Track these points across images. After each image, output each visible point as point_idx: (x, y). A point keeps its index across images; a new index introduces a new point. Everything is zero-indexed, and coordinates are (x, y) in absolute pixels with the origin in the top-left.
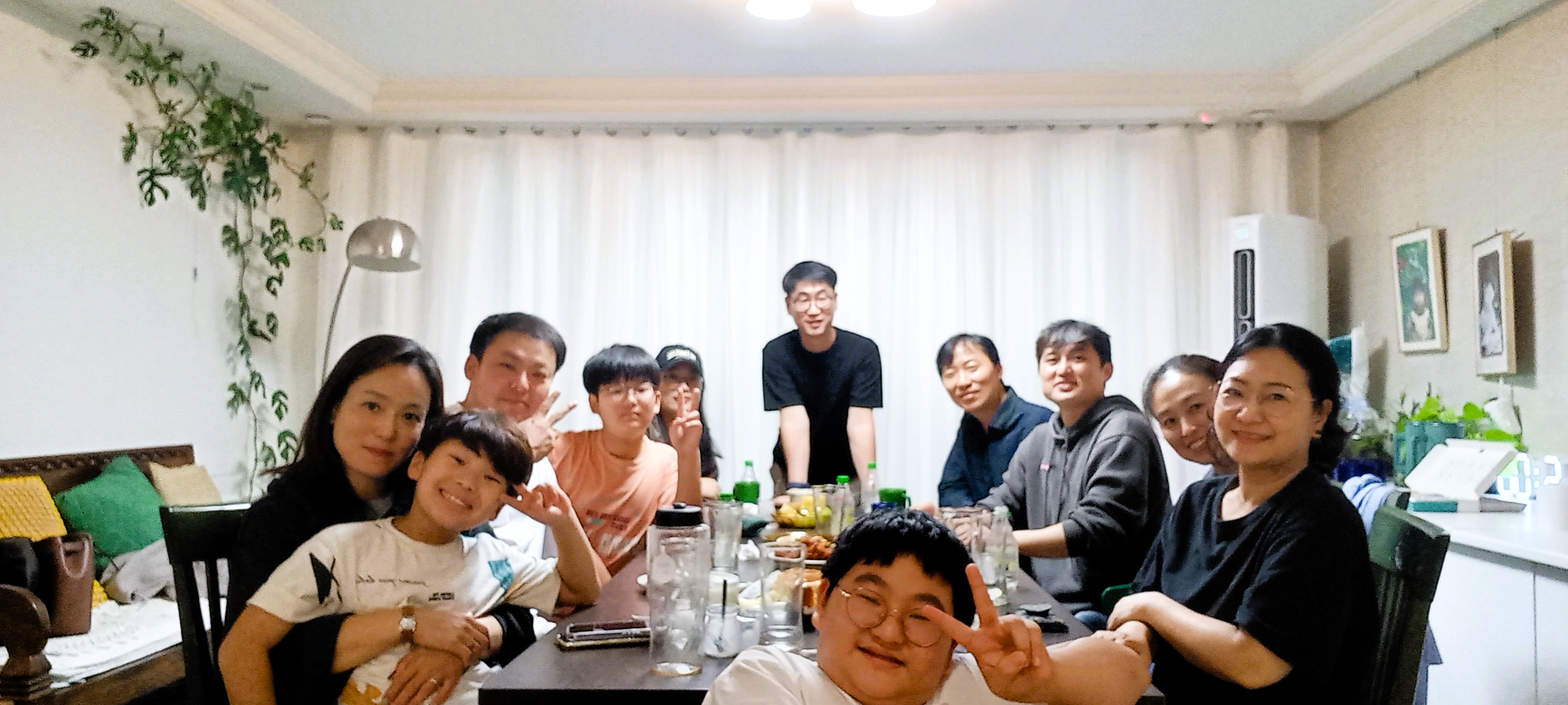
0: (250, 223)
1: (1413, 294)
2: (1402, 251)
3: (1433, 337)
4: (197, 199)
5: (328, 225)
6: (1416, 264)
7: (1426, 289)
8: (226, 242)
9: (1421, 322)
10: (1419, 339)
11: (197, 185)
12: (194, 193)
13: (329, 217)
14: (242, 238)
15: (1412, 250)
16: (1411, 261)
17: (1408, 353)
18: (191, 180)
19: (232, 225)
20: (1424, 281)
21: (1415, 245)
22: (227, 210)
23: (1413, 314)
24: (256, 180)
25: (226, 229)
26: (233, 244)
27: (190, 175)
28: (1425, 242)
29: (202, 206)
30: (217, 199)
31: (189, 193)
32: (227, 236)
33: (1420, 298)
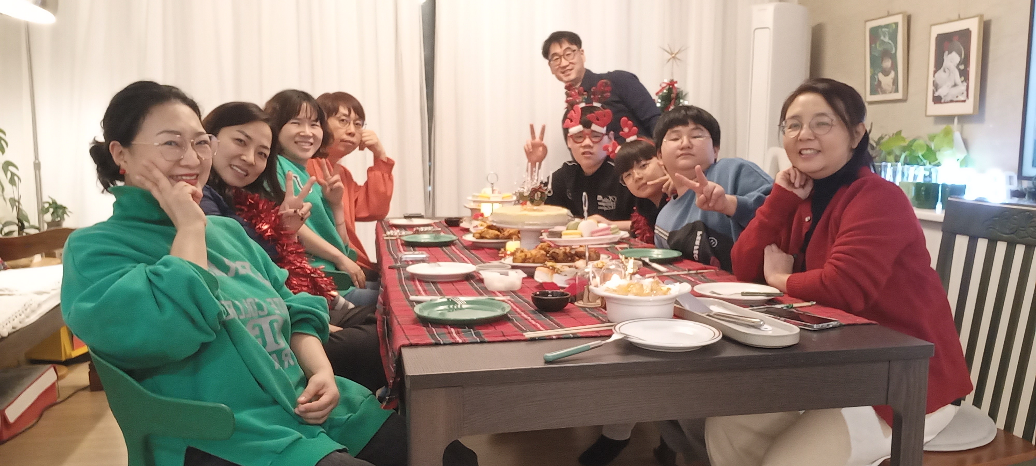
1: (882, 61)
3: (897, 91)
6: (887, 40)
7: (893, 58)
9: (886, 81)
10: (884, 92)
17: (871, 103)
20: (893, 52)
23: (881, 76)
28: (896, 24)
33: (887, 64)
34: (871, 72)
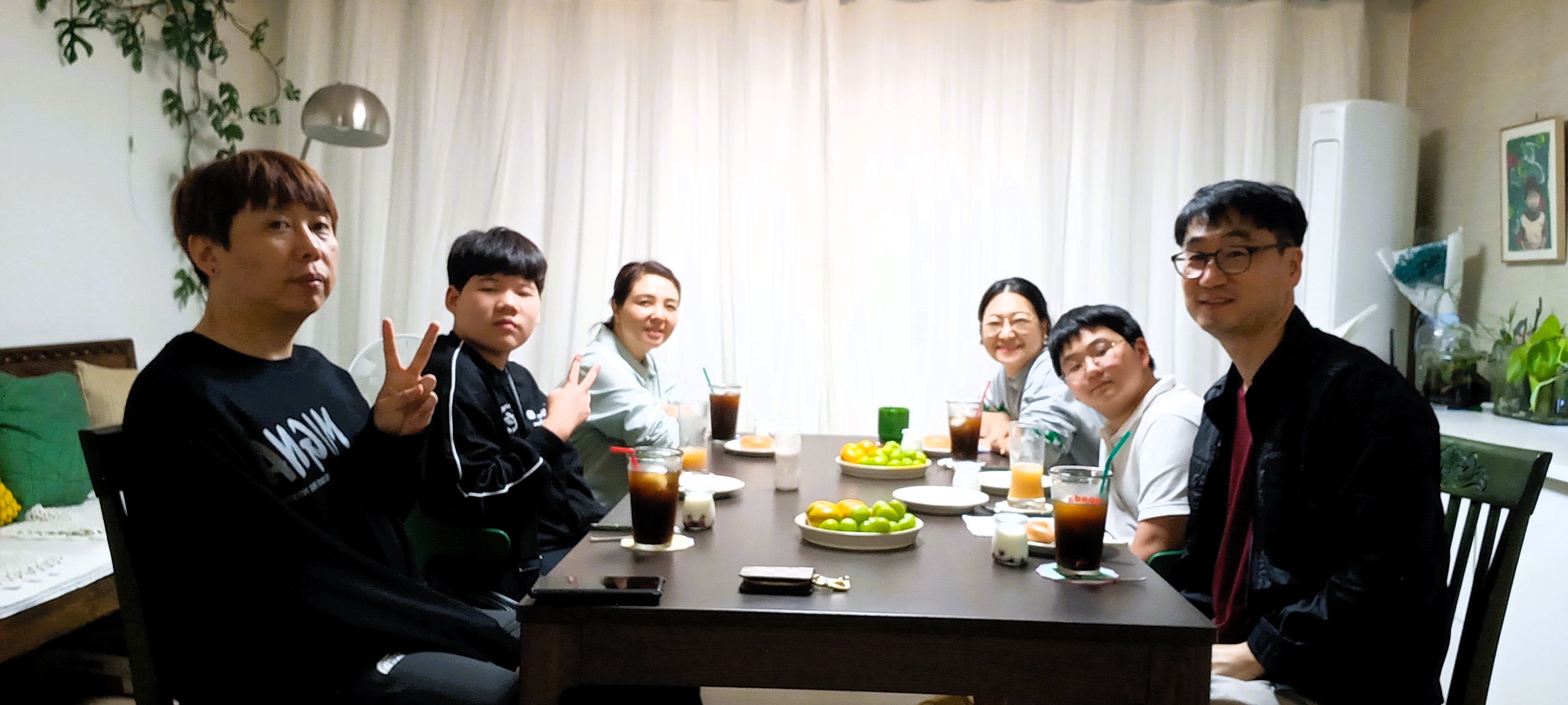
0: (196, 88)
1: (1526, 195)
2: (1515, 148)
3: (1548, 245)
4: (130, 57)
5: (283, 95)
6: (1532, 161)
7: (1543, 191)
8: (169, 108)
9: (1533, 228)
10: (1529, 246)
11: (130, 41)
12: (127, 50)
13: (284, 85)
14: (187, 104)
15: (1528, 144)
16: (1526, 158)
17: (1512, 264)
18: (123, 34)
19: (174, 89)
20: (1542, 181)
21: (1533, 138)
22: (168, 73)
23: (1524, 220)
24: (200, 37)
25: (168, 94)
26: (175, 111)
27: (122, 29)
28: (1547, 135)
29: (137, 65)
30: (156, 58)
31: (120, 50)
32: (170, 101)
33: (1534, 200)
34: (1510, 212)
